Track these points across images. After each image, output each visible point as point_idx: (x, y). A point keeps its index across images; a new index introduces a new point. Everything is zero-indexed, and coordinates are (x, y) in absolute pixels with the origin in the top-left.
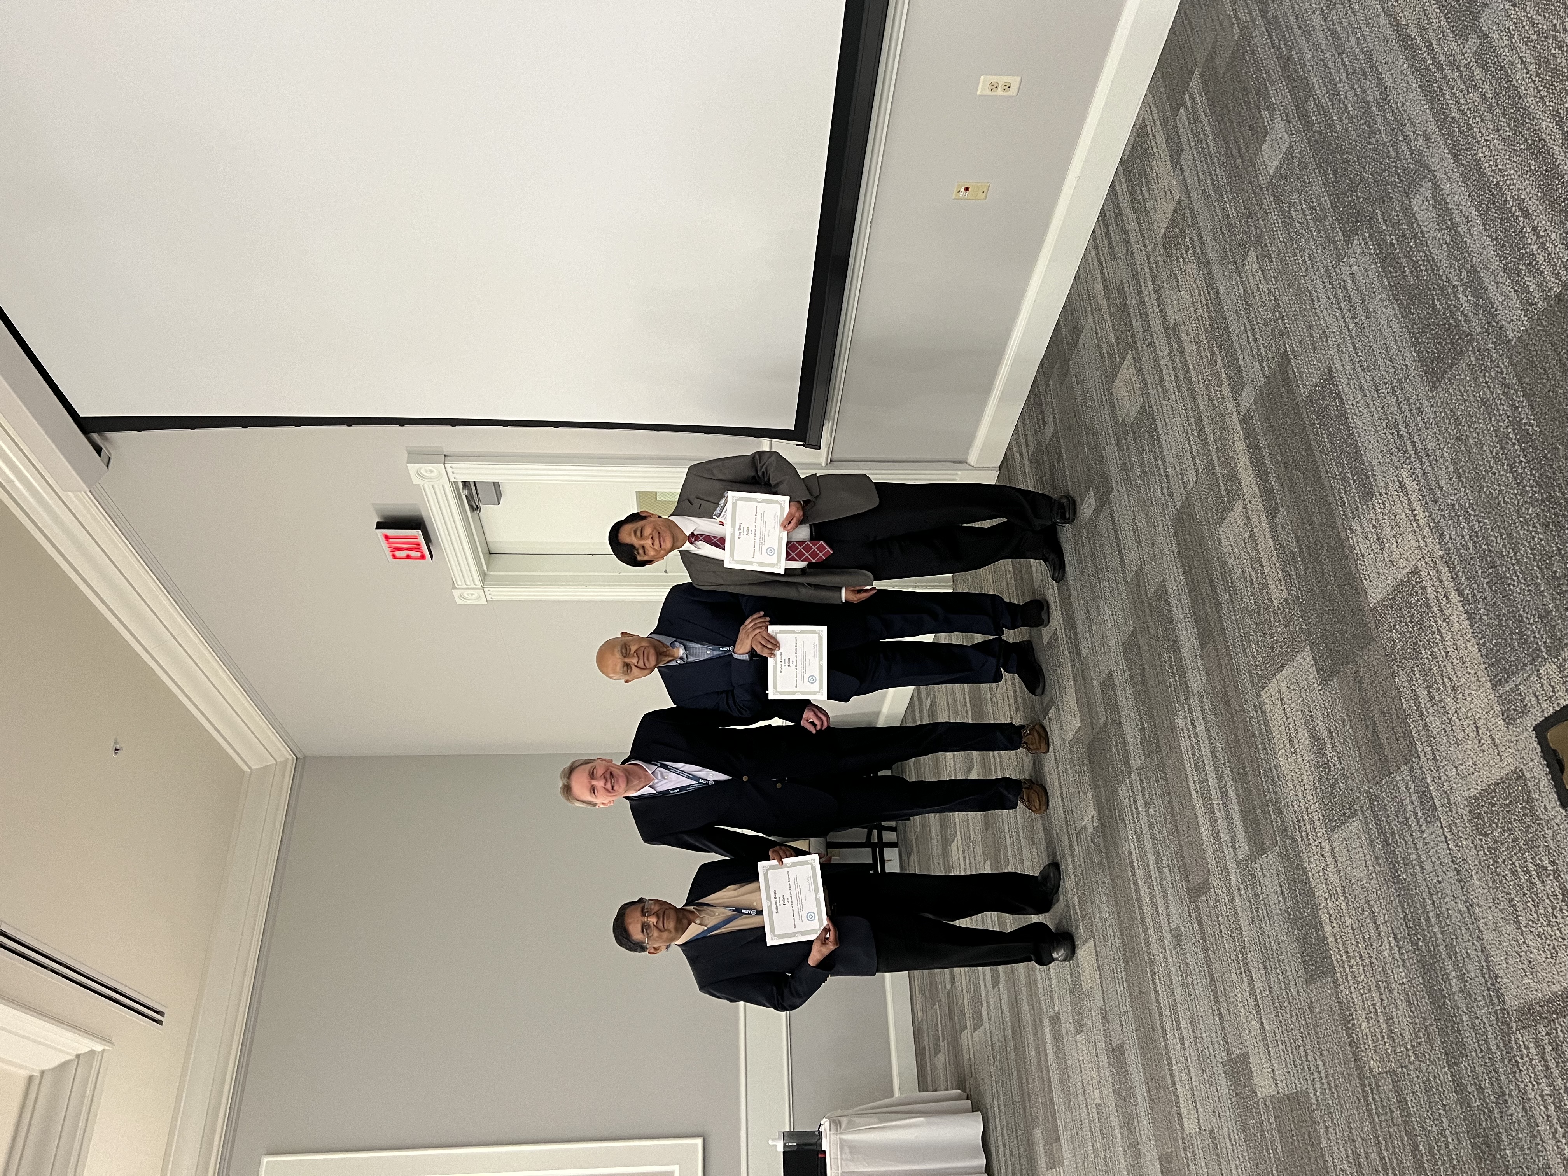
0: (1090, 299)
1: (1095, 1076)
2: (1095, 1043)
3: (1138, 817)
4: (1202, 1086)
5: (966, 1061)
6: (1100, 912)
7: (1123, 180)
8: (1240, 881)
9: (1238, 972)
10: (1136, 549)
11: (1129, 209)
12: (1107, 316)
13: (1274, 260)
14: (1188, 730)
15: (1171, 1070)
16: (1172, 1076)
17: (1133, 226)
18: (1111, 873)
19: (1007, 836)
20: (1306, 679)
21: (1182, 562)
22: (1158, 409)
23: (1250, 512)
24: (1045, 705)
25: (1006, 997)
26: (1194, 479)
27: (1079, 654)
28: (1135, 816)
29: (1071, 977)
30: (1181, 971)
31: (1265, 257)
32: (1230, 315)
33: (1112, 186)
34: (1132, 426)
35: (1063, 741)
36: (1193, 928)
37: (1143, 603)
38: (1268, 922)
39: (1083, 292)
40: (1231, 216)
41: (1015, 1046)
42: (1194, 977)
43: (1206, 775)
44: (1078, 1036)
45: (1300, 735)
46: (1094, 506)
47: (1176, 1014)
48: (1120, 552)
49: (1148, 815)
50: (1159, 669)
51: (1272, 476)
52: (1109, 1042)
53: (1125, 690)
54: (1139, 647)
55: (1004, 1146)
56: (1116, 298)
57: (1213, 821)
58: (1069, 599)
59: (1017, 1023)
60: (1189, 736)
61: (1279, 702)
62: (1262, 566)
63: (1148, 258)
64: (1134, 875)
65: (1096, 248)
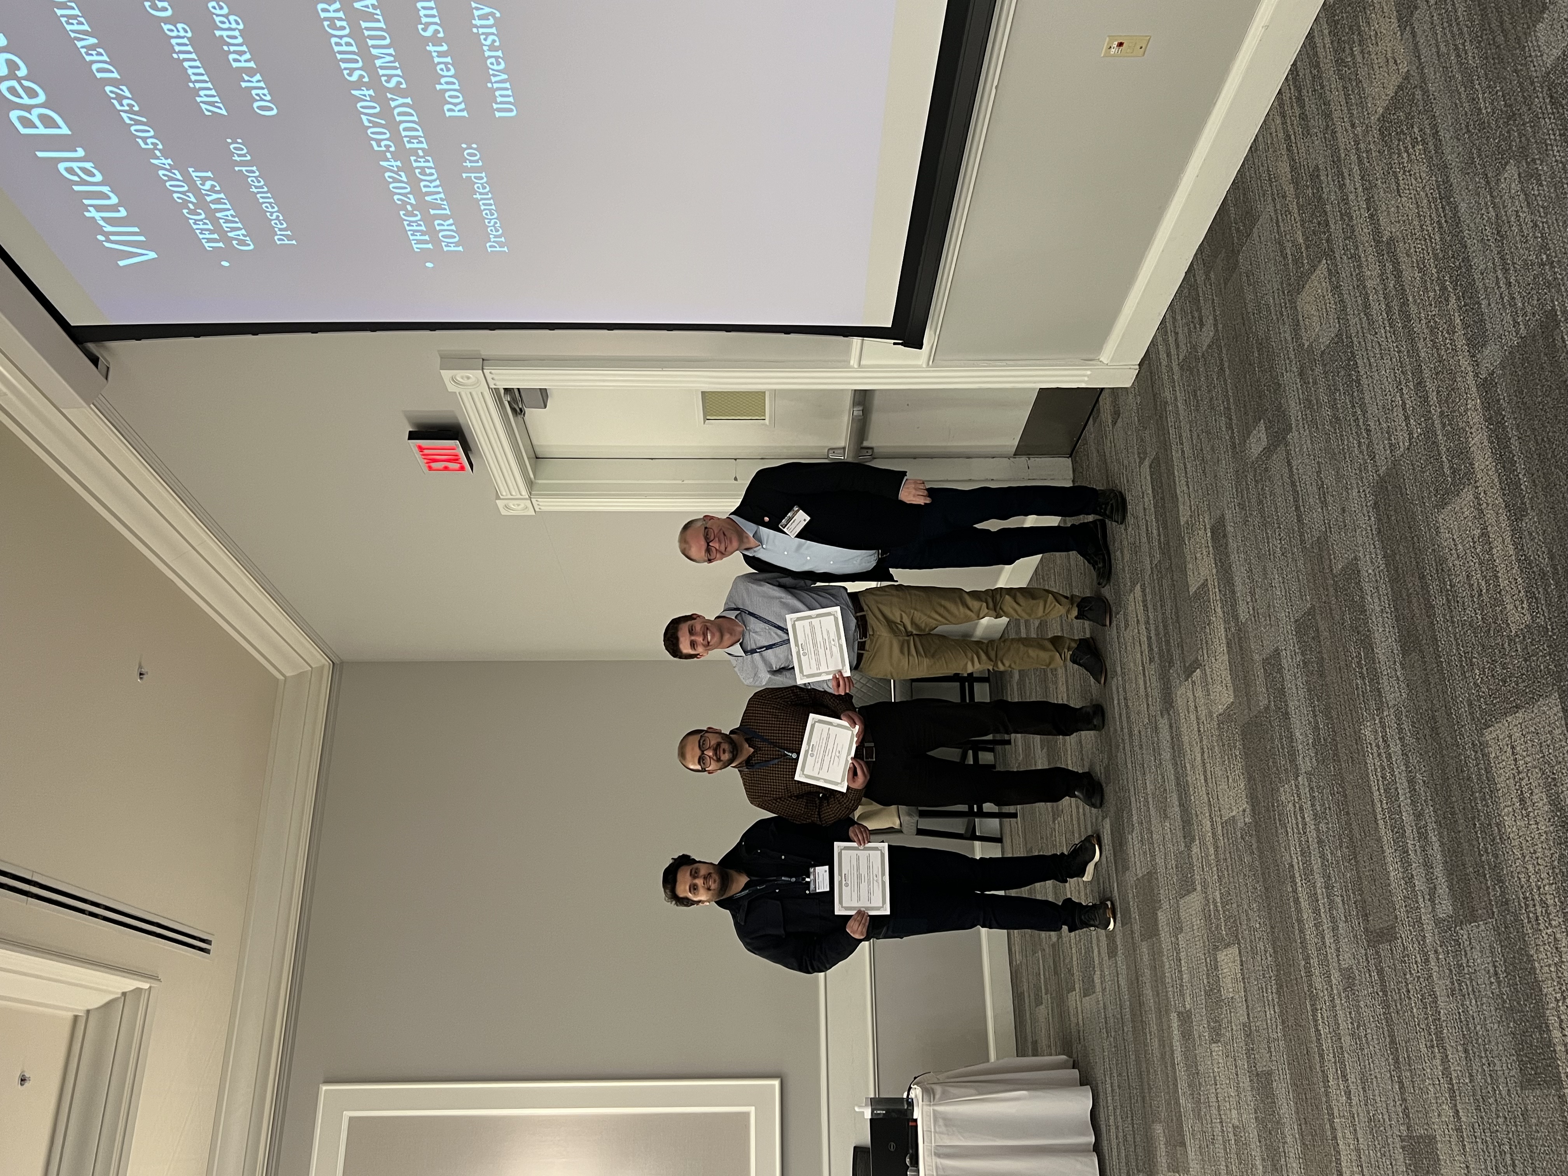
0: (1270, 180)
1: (1233, 1095)
2: (1235, 1060)
3: (1304, 828)
4: (1371, 1152)
5: (1072, 1025)
6: (1249, 920)
7: (1326, 32)
8: (1438, 943)
9: (1428, 1045)
10: (1319, 510)
11: (1331, 73)
12: (1294, 208)
13: (1545, 183)
14: (1378, 746)
15: (1332, 1123)
16: (1333, 1129)
17: (1336, 96)
18: (1265, 880)
19: (1133, 799)
20: (1550, 732)
21: (1382, 542)
22: (1359, 343)
23: (1485, 505)
24: (1187, 665)
25: (1125, 972)
26: (1406, 444)
27: (1236, 618)
28: (1300, 826)
29: (1208, 978)
30: (1351, 1018)
31: (1532, 176)
32: (1473, 245)
33: (1310, 36)
34: (1321, 356)
35: (1210, 713)
36: (1370, 975)
37: (1326, 579)
38: (1474, 1001)
39: (1261, 168)
40: (1484, 111)
41: (1134, 1027)
42: (1369, 1031)
43: (1399, 806)
44: (1213, 1045)
45: (1535, 798)
46: (1264, 443)
47: (1343, 1062)
48: (1297, 508)
49: (1318, 830)
50: (1342, 663)
51: (1520, 467)
52: (1252, 1064)
53: (1295, 676)
54: (1317, 630)
55: (1117, 1128)
56: (1308, 187)
57: (1406, 863)
58: (1226, 548)
59: (1138, 1005)
60: (1379, 755)
61: (1509, 750)
62: (1497, 577)
63: (1357, 143)
64: (1295, 891)
65: (1283, 116)
